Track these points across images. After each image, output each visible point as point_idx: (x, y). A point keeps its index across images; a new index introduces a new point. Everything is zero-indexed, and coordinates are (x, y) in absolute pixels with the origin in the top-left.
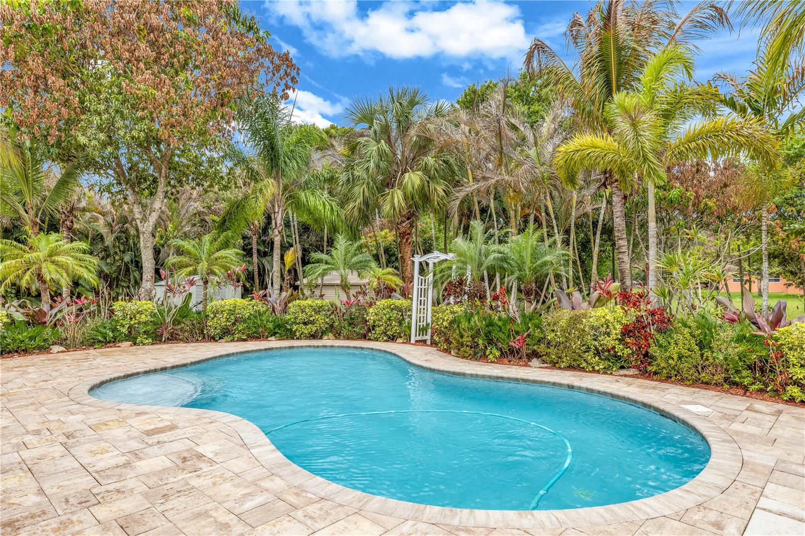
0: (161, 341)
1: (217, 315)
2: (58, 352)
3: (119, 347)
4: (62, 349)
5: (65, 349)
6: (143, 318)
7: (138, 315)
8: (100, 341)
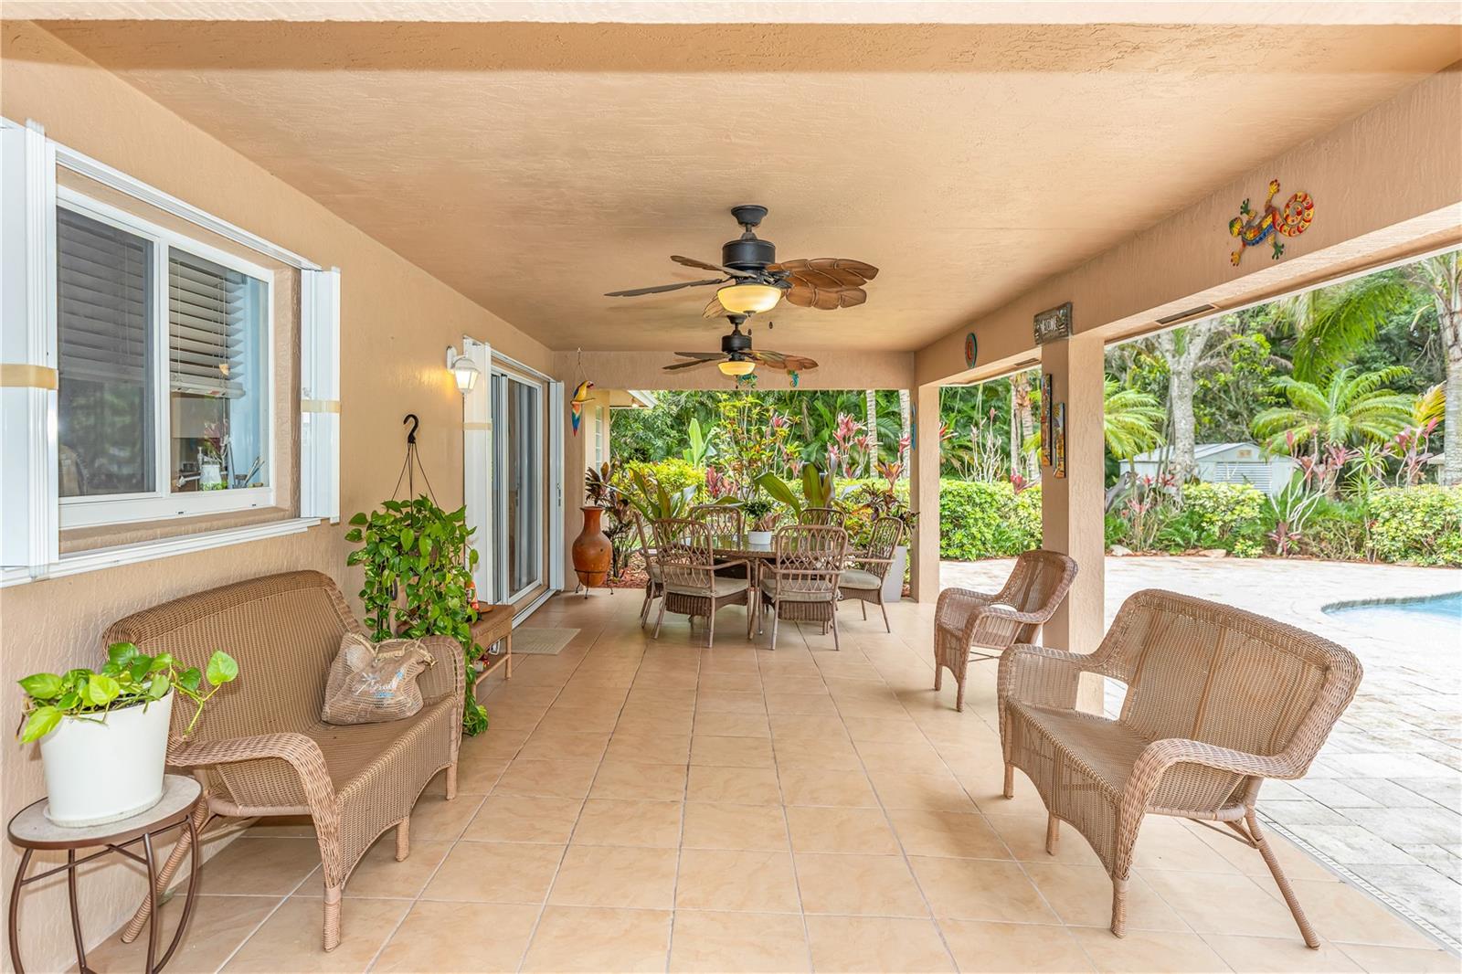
0: (1274, 553)
1: (1399, 514)
2: (1123, 556)
3: (1205, 556)
4: (1127, 551)
5: (1130, 552)
6: (1249, 512)
7: (1238, 507)
8: (1178, 545)
